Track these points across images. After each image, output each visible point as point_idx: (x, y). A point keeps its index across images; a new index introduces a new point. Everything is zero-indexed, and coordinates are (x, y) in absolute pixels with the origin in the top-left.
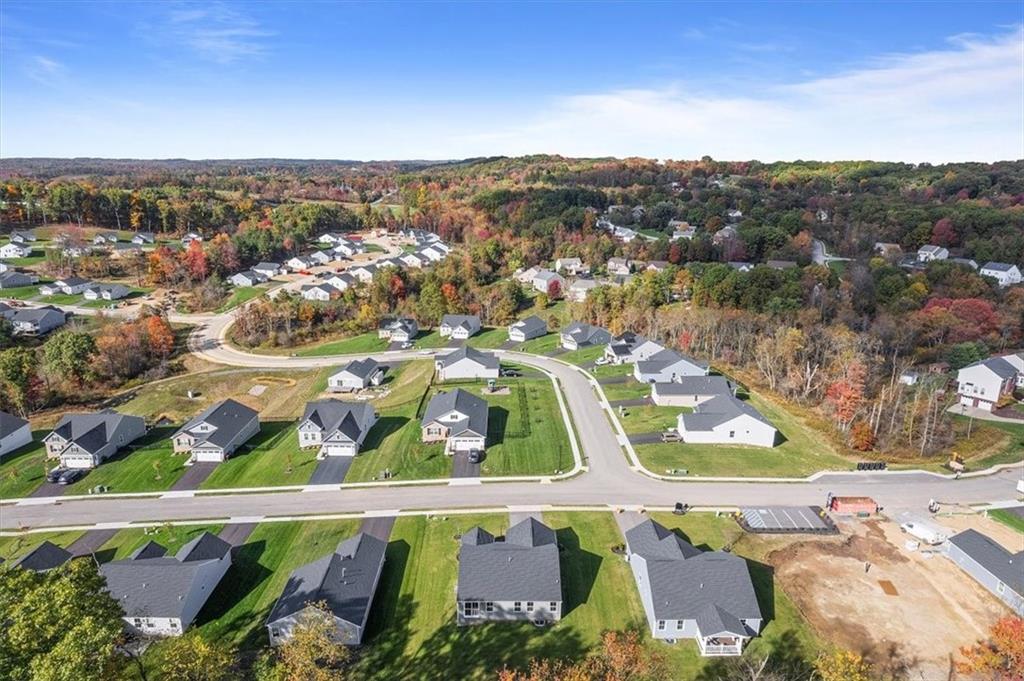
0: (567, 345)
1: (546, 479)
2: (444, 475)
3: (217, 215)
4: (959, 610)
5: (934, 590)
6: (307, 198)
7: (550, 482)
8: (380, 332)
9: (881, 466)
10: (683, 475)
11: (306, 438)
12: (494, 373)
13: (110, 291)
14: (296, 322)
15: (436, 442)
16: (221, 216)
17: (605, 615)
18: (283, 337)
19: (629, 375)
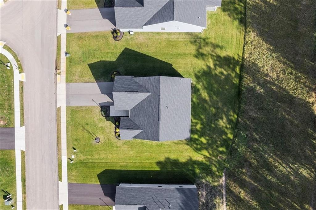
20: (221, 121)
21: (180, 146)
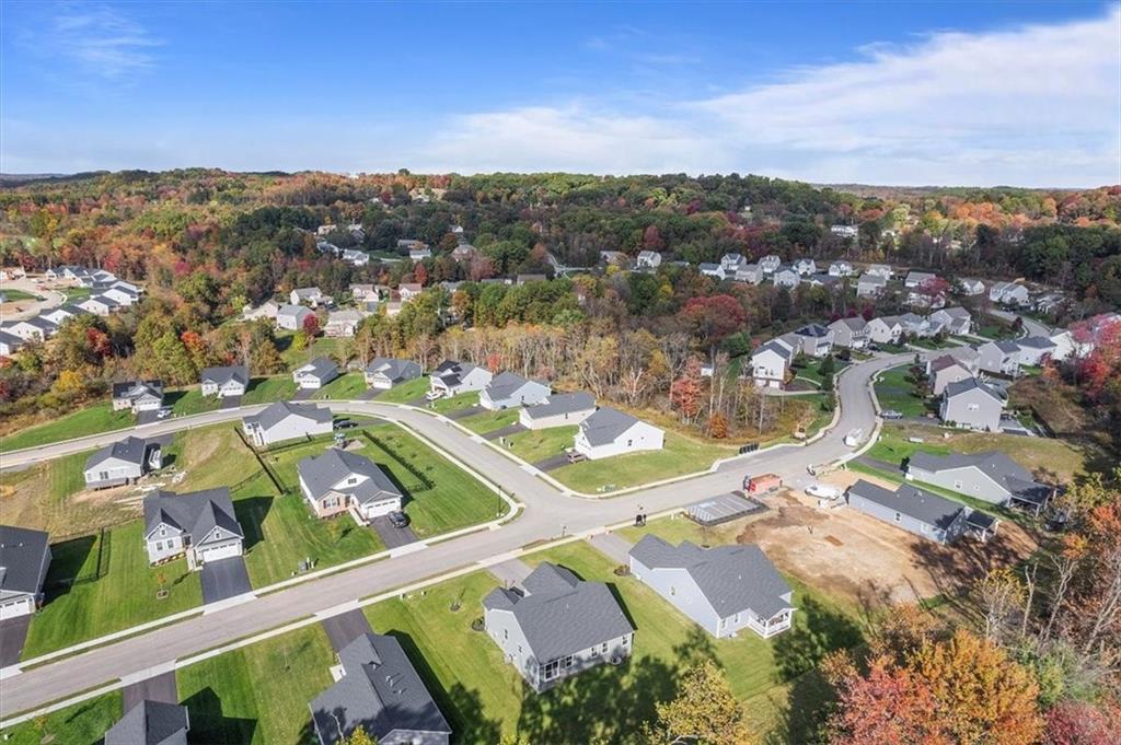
0: (378, 385)
1: (493, 525)
2: (377, 549)
4: (883, 543)
5: (861, 534)
7: (500, 527)
8: (112, 403)
9: (755, 447)
10: (614, 490)
11: (160, 548)
12: (328, 427)
15: (337, 515)
17: (662, 634)
19: (475, 405)
20: (602, 724)
21: (514, 697)
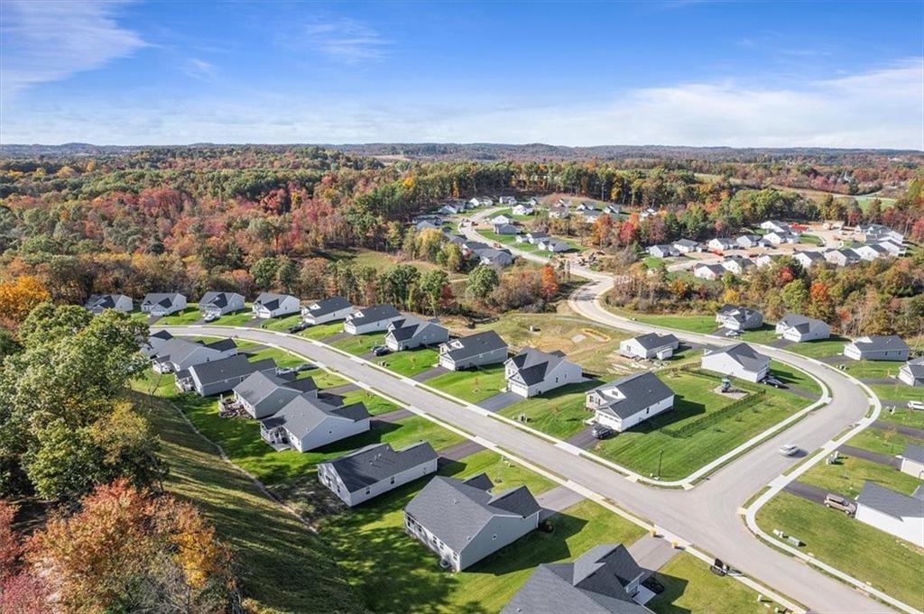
1: (634, 477)
2: (562, 437)
3: (678, 195)
6: (789, 186)
7: (634, 481)
8: (718, 316)
13: (554, 245)
14: (661, 293)
16: (681, 196)
18: (644, 303)
